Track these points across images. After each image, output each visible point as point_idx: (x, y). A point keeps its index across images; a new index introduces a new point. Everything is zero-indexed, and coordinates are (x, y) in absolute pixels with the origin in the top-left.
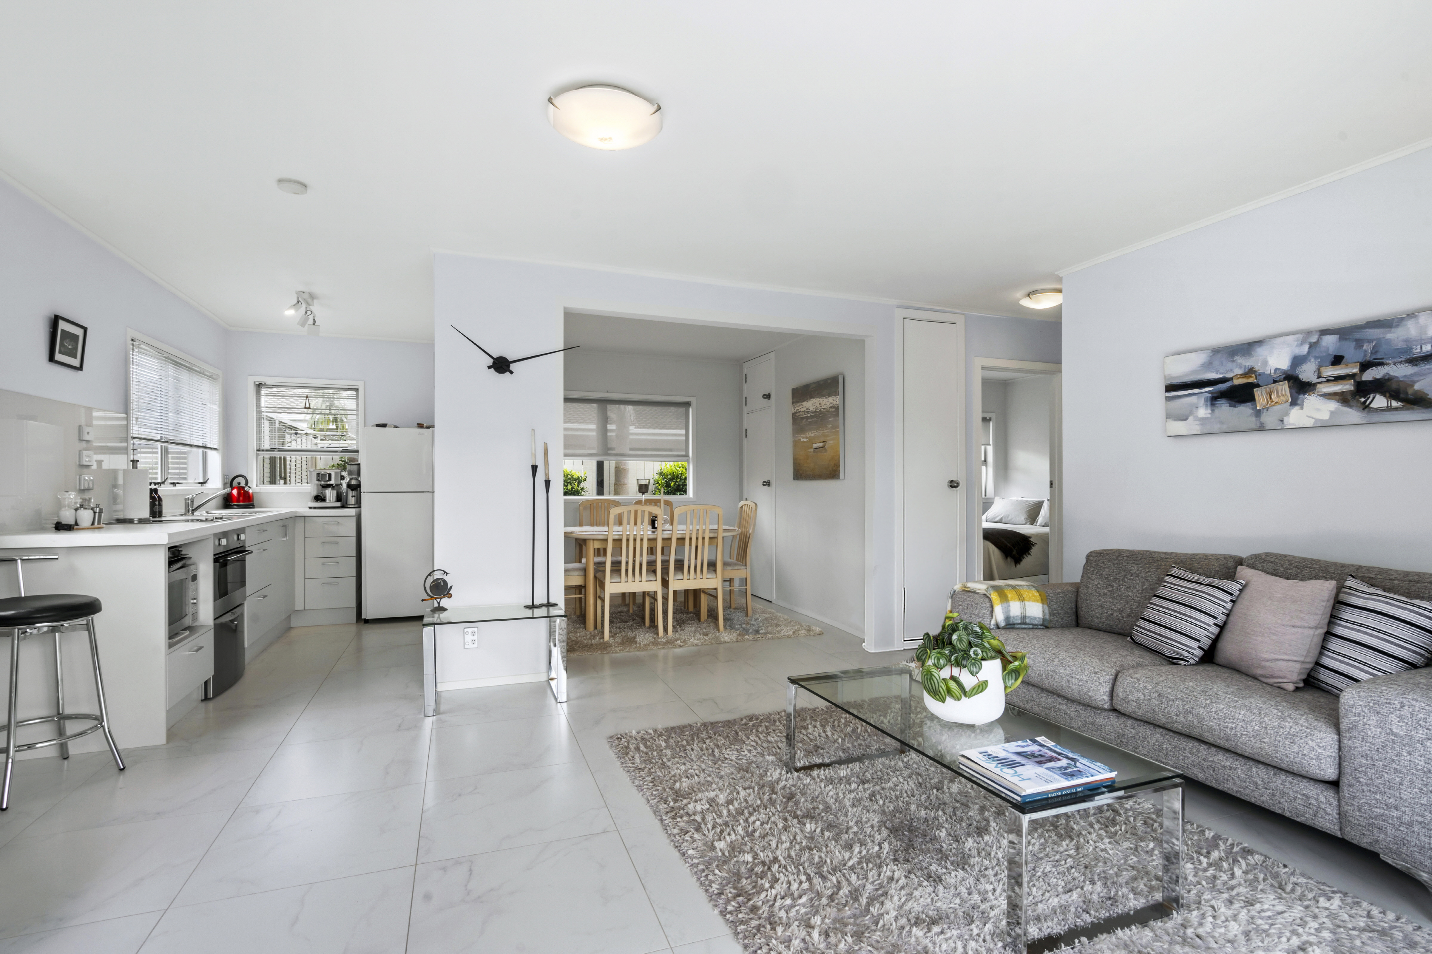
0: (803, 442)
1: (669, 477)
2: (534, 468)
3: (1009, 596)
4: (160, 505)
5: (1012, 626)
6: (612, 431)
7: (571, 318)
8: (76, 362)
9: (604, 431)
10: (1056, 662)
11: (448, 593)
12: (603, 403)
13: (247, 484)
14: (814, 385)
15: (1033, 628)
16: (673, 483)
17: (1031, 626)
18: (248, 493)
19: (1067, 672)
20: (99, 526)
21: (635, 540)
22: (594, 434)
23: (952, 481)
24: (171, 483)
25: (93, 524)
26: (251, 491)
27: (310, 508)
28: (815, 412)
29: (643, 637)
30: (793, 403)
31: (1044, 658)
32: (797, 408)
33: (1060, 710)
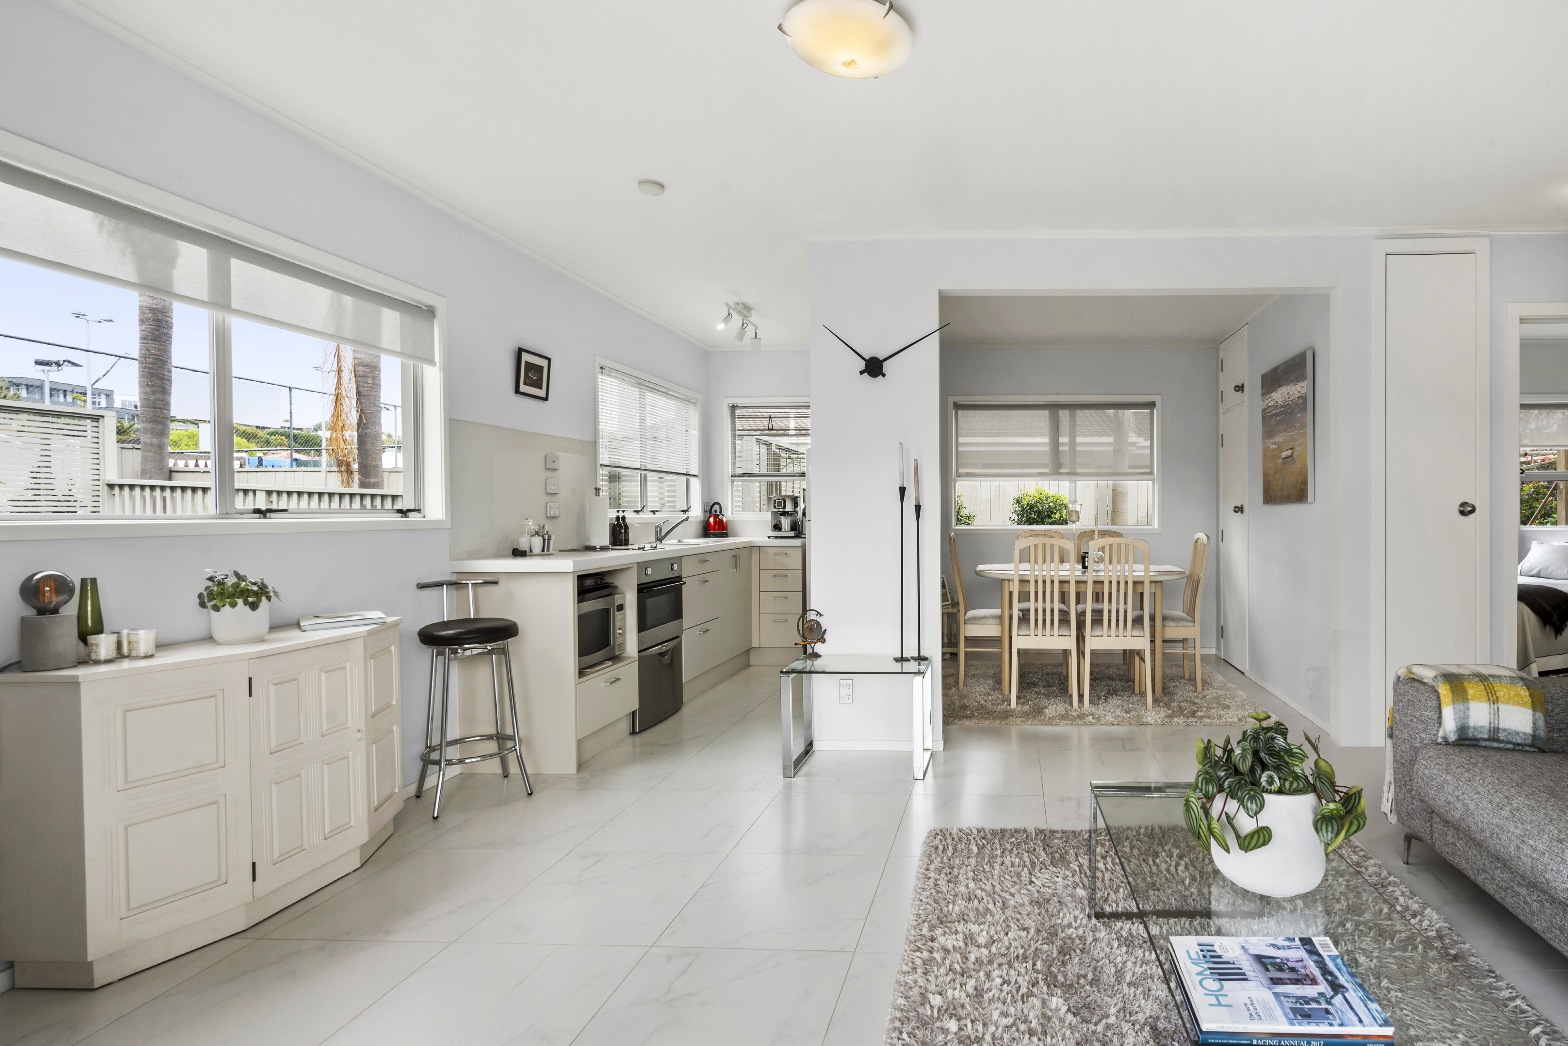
0: (1272, 451)
2: (902, 490)
3: (1471, 692)
4: (627, 532)
5: (1474, 743)
6: (1063, 444)
7: (947, 301)
8: (542, 393)
9: (1055, 444)
10: (1505, 813)
11: (822, 637)
12: (1054, 408)
13: (721, 512)
14: (1282, 368)
15: (1514, 750)
17: (1510, 746)
18: (722, 521)
19: (1518, 832)
20: (548, 553)
21: (1044, 582)
22: (1047, 448)
23: (1464, 504)
24: (652, 511)
25: (543, 551)
26: (724, 520)
27: (769, 537)
28: (1283, 406)
29: (1053, 708)
30: (1263, 395)
31: (1491, 802)
32: (1267, 402)
33: (1518, 894)
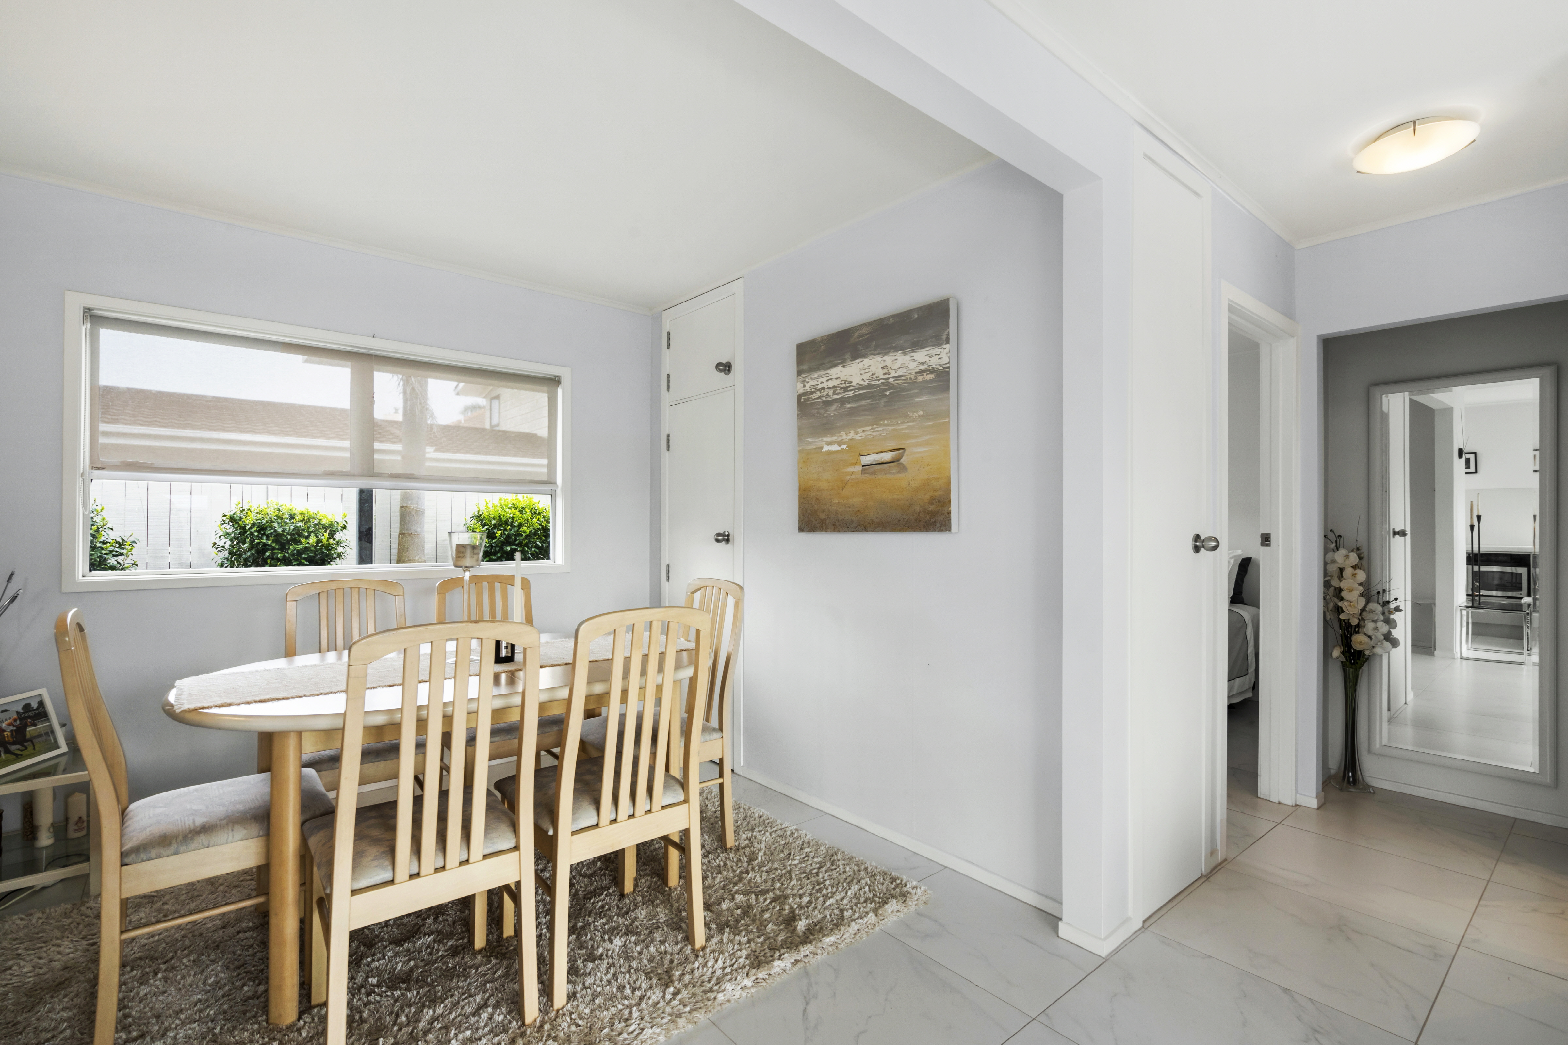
0: (830, 453)
1: (493, 522)
9: (365, 423)
12: (364, 361)
14: (865, 330)
16: (499, 532)
28: (869, 386)
30: (799, 373)
32: (812, 383)
